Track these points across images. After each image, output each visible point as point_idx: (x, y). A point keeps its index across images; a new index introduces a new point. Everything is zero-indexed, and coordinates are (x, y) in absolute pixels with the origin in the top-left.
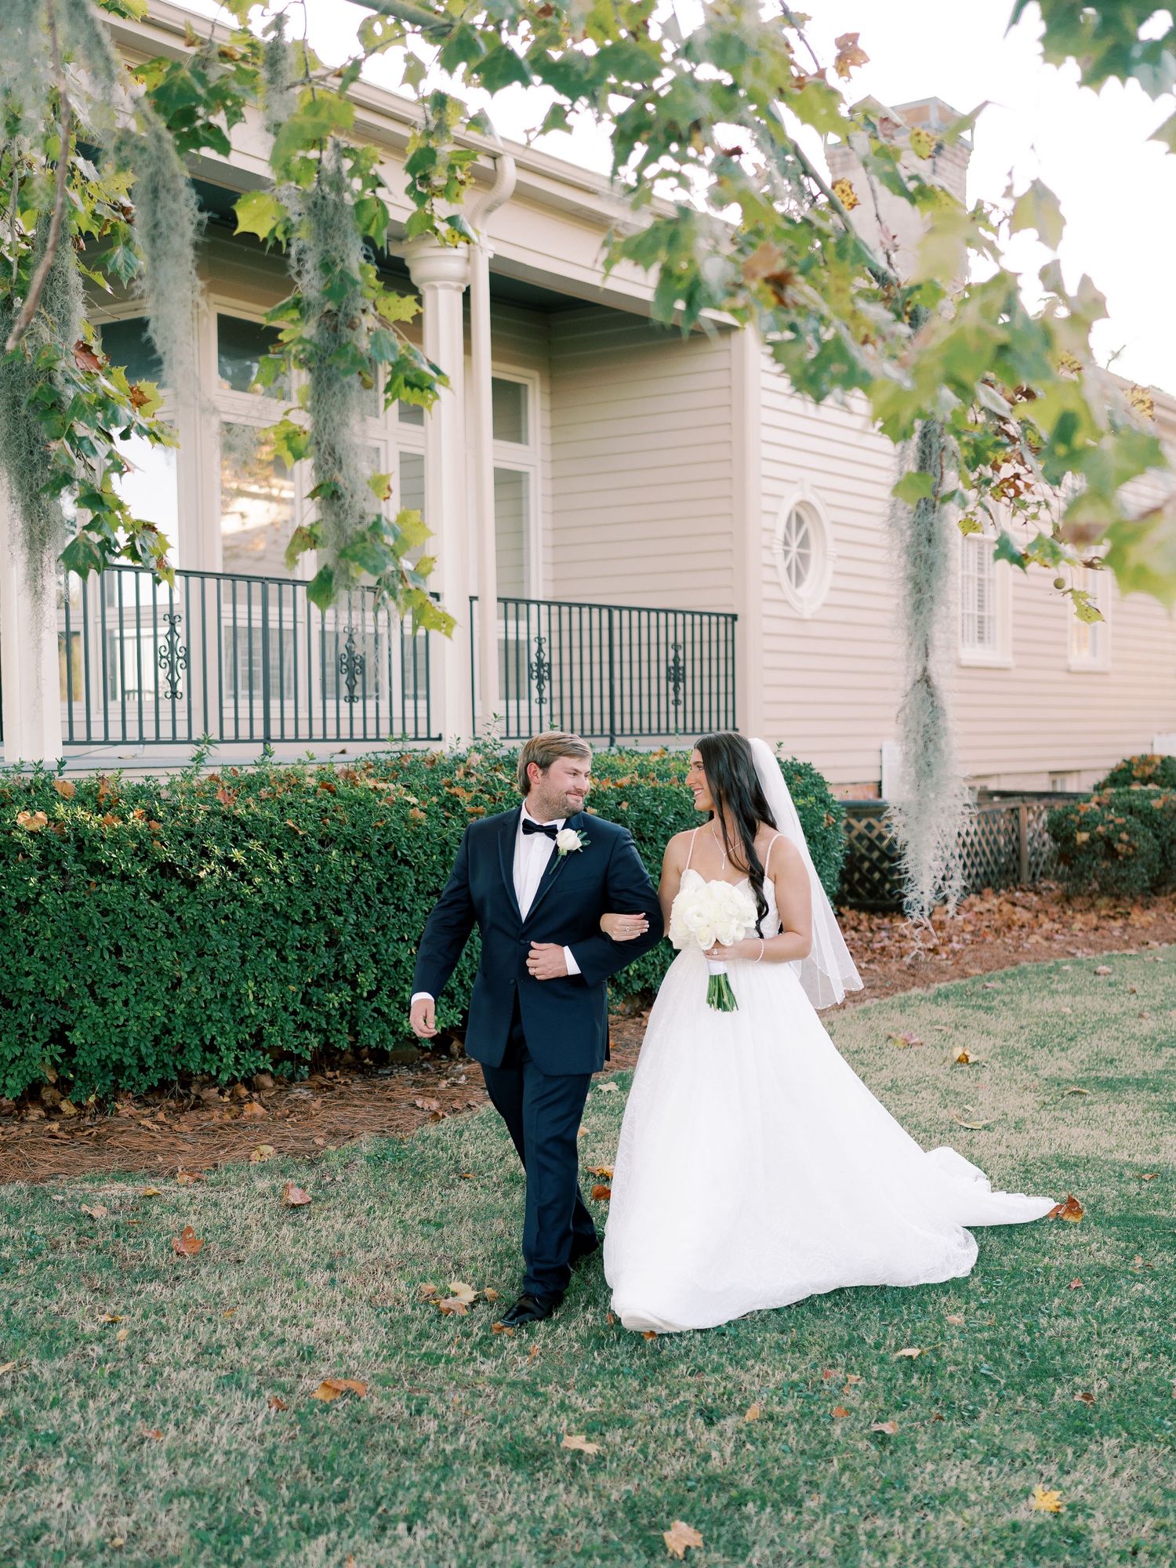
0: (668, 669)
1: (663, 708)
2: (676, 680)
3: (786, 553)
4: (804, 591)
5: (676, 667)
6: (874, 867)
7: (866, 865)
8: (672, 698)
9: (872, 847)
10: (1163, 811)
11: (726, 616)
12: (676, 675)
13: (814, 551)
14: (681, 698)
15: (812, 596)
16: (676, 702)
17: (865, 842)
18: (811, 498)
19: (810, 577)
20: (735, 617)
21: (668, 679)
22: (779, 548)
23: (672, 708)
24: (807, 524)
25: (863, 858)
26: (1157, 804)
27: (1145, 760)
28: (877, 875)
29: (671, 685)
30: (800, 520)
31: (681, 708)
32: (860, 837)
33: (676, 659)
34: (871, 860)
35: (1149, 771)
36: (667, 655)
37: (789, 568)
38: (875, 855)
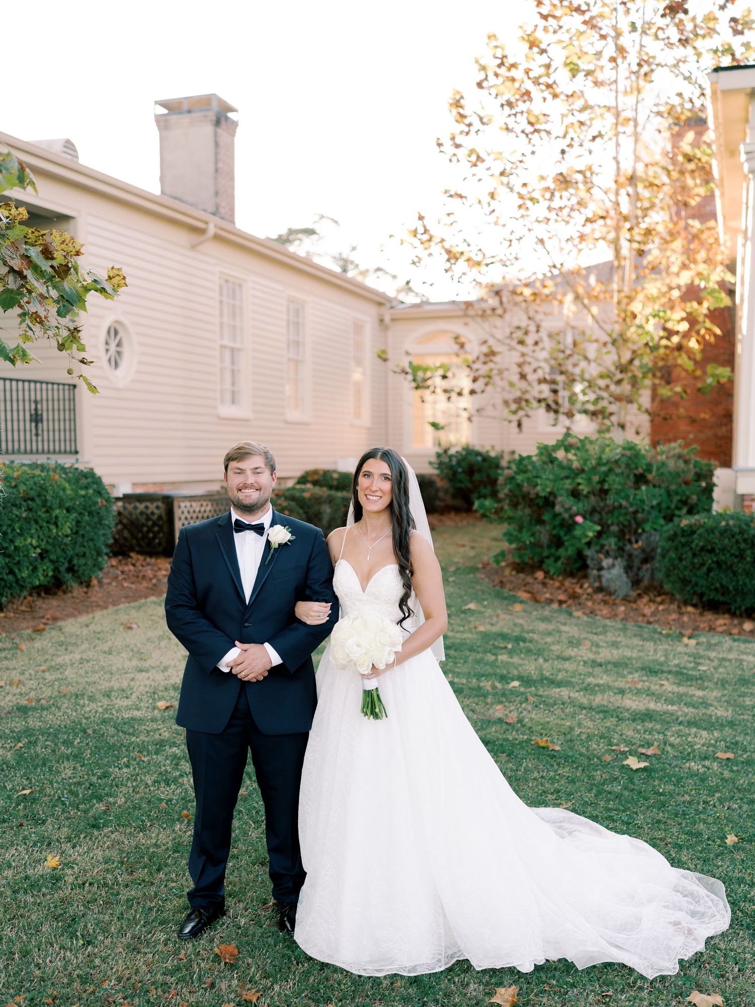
0: (31, 415)
1: (28, 438)
2: (37, 422)
3: (107, 350)
4: (120, 372)
5: (36, 414)
6: (150, 530)
7: (145, 529)
8: (34, 432)
9: (148, 519)
10: (310, 499)
11: (69, 385)
12: (36, 418)
13: (125, 349)
14: (40, 432)
15: (124, 375)
16: (37, 435)
17: (144, 516)
18: (122, 319)
19: (124, 363)
20: (75, 386)
21: (31, 421)
22: (103, 347)
23: (34, 438)
24: (121, 333)
25: (143, 525)
26: (307, 495)
27: (315, 472)
28: (151, 535)
29: (33, 424)
30: (116, 332)
31: (40, 438)
32: (142, 513)
33: (36, 409)
34: (147, 526)
35: (316, 477)
36: (30, 407)
37: (109, 360)
38: (150, 523)
